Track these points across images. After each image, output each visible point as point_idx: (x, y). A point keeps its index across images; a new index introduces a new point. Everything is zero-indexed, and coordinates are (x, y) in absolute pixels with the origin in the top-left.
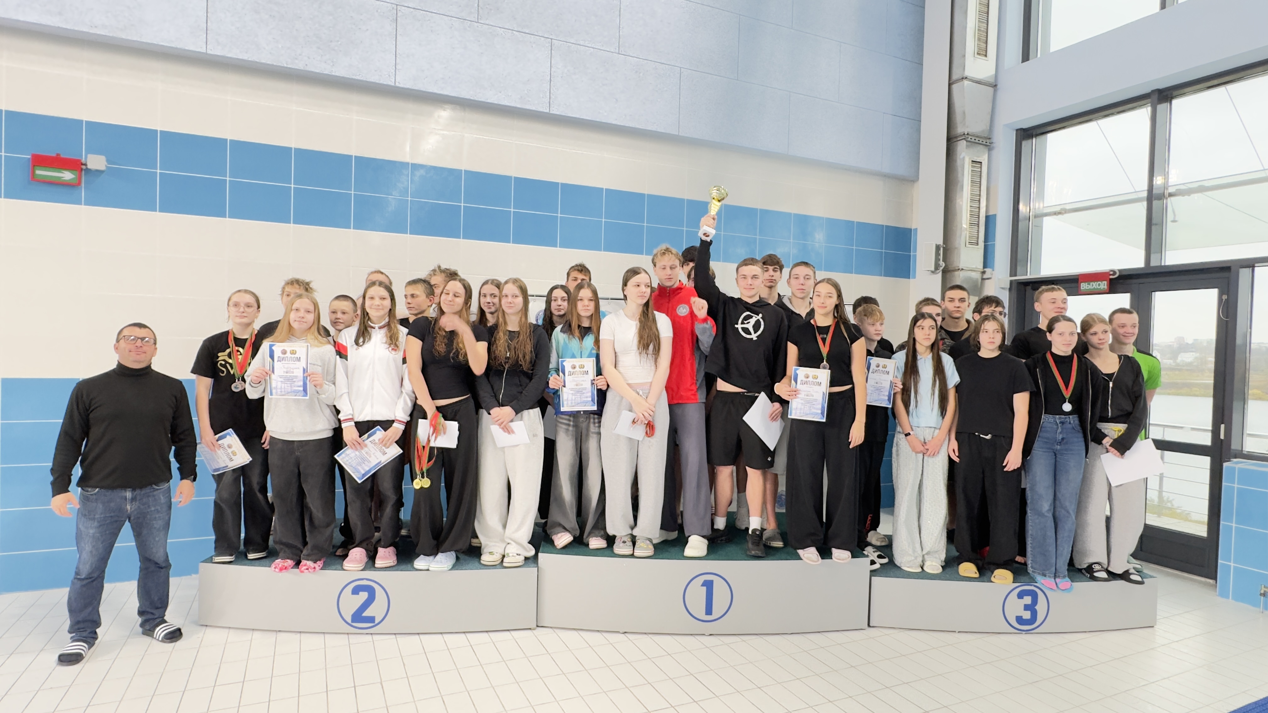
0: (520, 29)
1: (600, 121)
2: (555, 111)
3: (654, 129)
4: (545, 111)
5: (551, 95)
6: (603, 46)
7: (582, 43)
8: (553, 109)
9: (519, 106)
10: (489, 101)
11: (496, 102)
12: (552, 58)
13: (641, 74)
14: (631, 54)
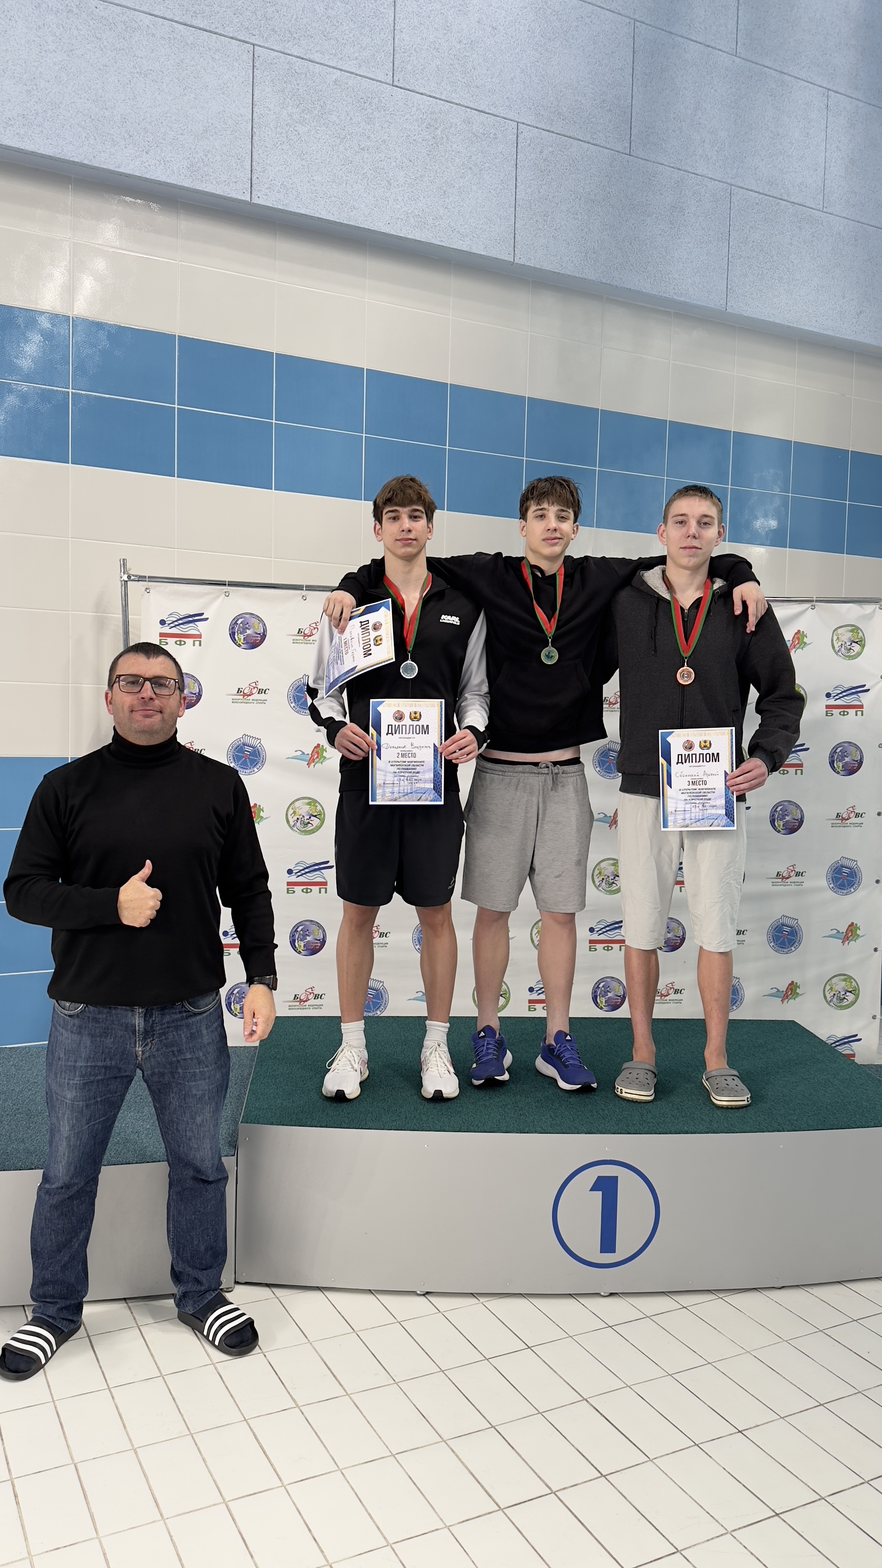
0: (187, 19)
1: (357, 225)
2: (262, 199)
3: (464, 248)
4: (243, 198)
5: (254, 163)
6: (360, 66)
7: (317, 57)
8: (259, 194)
9: (187, 183)
10: (121, 170)
11: (137, 174)
12: (256, 88)
13: (439, 132)
14: (417, 89)
